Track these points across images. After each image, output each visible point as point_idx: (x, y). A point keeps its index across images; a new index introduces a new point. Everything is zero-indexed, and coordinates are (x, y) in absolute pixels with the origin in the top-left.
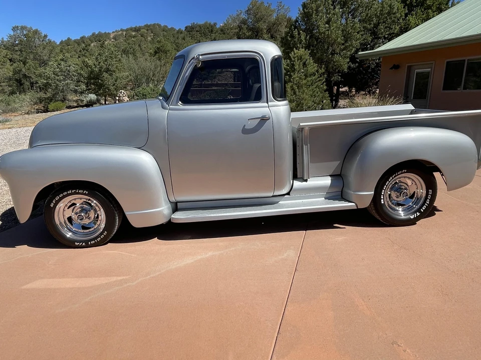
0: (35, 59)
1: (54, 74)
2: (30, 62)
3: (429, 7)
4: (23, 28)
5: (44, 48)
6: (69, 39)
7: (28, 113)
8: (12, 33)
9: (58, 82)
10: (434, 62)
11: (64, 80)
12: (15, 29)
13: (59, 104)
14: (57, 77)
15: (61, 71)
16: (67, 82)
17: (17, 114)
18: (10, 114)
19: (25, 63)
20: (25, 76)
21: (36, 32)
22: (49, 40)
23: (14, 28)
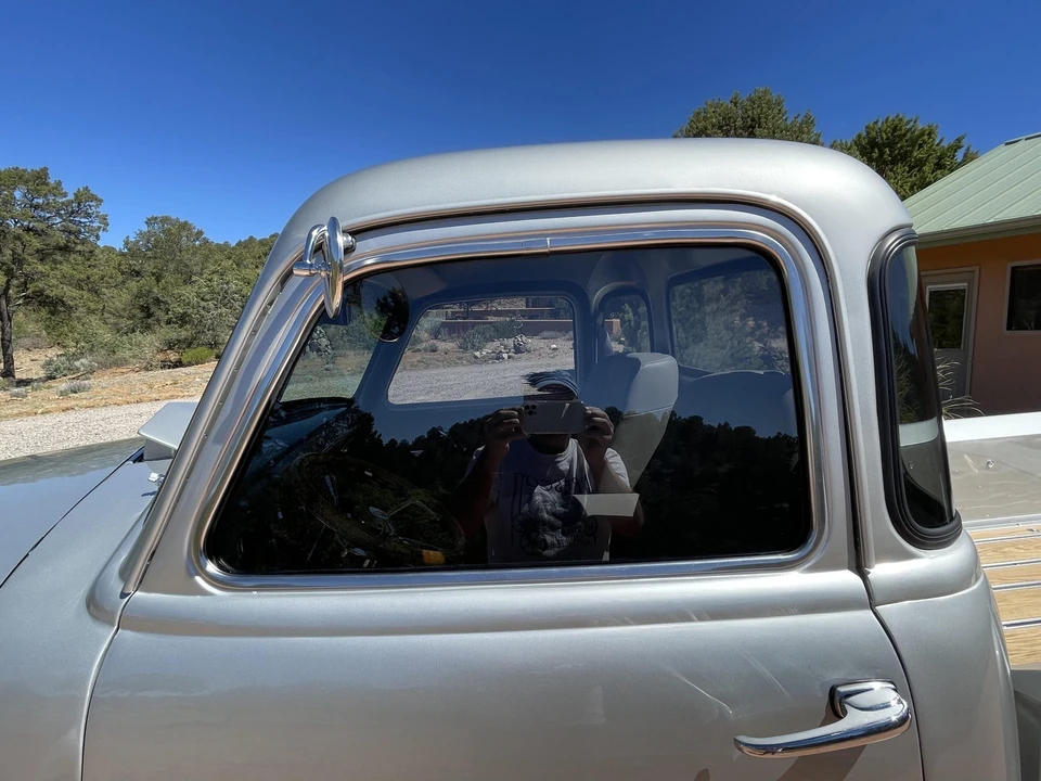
0: (177, 270)
1: (198, 296)
2: (169, 278)
3: (920, 163)
4: (165, 220)
5: (194, 254)
6: (251, 238)
7: (147, 369)
8: (145, 228)
9: (202, 312)
10: (977, 269)
11: (216, 307)
12: (149, 222)
13: (204, 351)
14: (203, 304)
15: (212, 292)
16: (219, 311)
17: (125, 370)
18: (114, 370)
19: (158, 280)
20: (157, 301)
21: (185, 226)
22: (204, 239)
23: (149, 220)
